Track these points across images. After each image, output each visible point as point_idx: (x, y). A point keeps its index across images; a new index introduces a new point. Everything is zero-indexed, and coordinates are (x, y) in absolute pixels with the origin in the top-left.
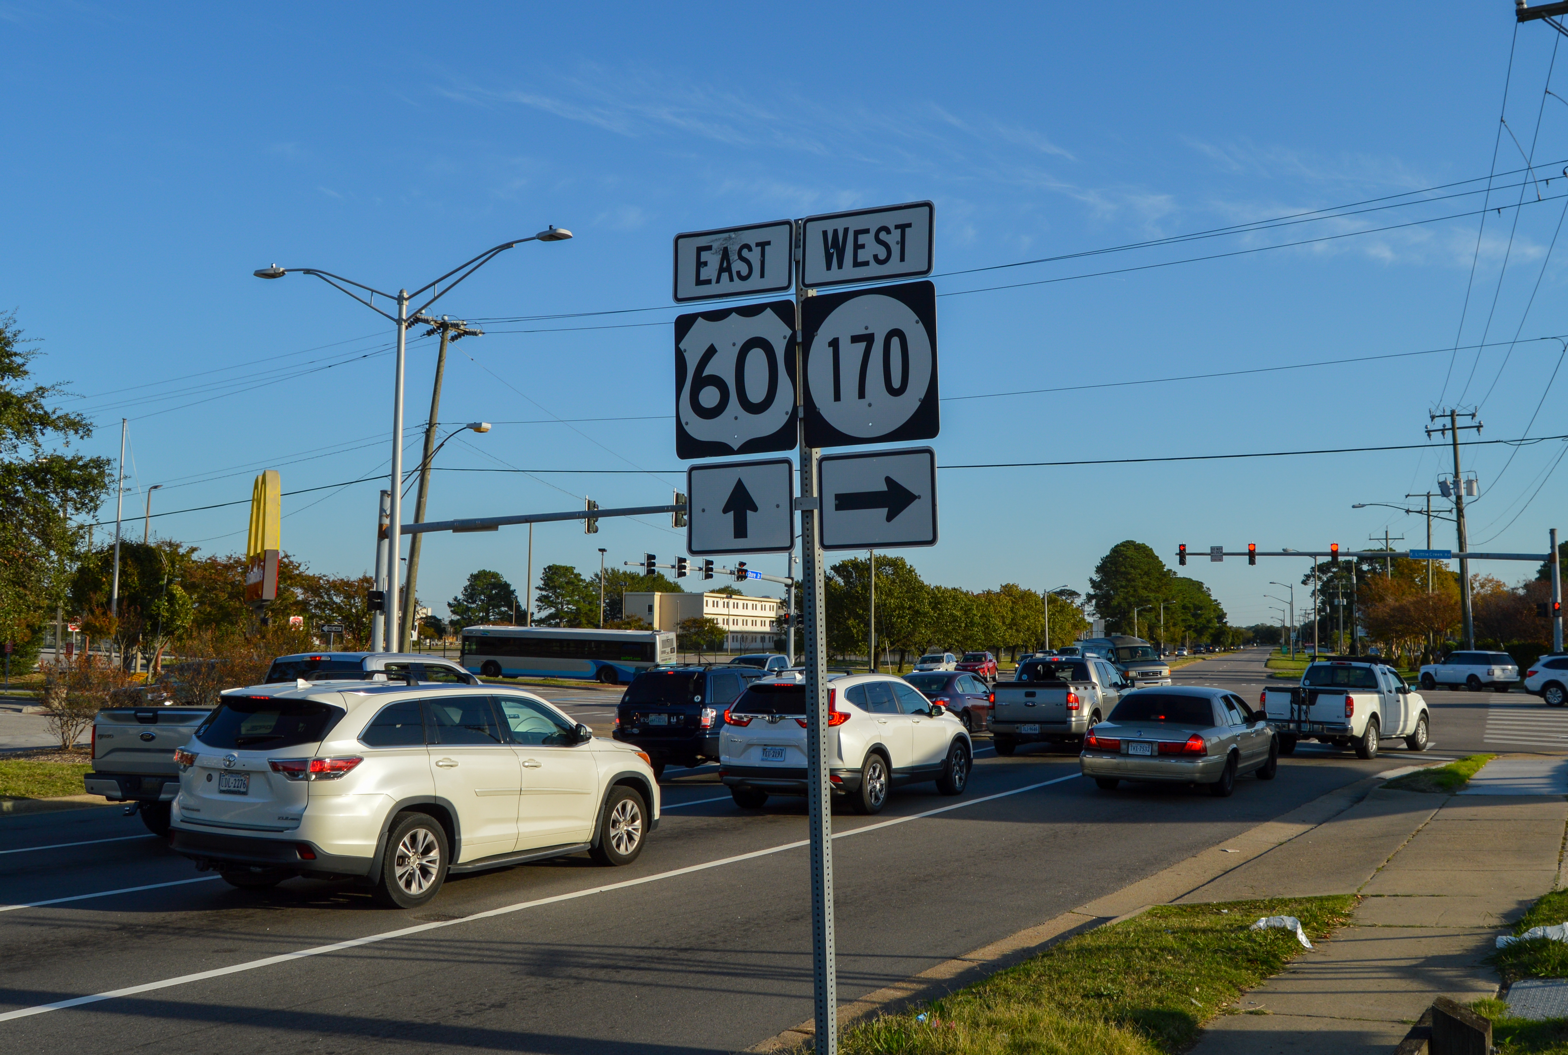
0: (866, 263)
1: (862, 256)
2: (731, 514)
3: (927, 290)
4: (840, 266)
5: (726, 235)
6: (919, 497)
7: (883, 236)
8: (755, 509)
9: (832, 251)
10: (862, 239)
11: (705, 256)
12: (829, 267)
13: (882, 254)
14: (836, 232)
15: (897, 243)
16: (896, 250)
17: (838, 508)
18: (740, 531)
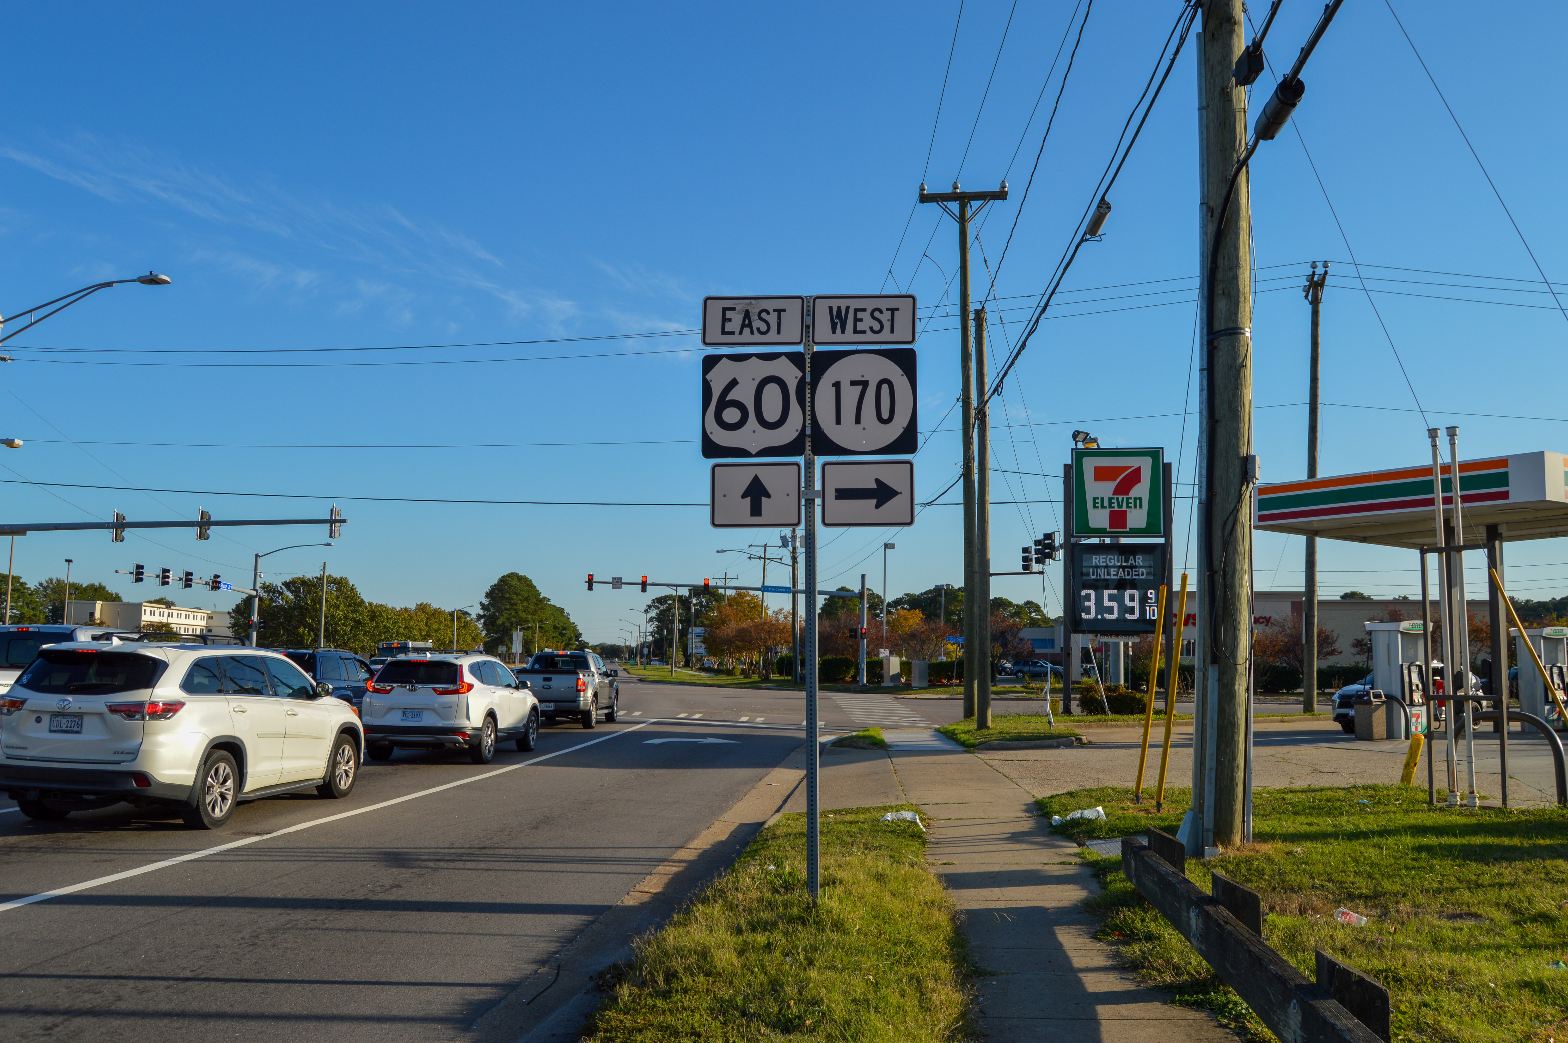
0: (864, 332)
1: (860, 326)
2: (749, 499)
3: (911, 354)
4: (843, 331)
5: (748, 301)
6: (901, 493)
7: (877, 314)
8: (768, 496)
9: (836, 321)
10: (860, 315)
11: (729, 314)
12: (834, 332)
13: (877, 327)
14: (839, 308)
15: (888, 320)
16: (887, 326)
17: (837, 498)
18: (756, 510)
